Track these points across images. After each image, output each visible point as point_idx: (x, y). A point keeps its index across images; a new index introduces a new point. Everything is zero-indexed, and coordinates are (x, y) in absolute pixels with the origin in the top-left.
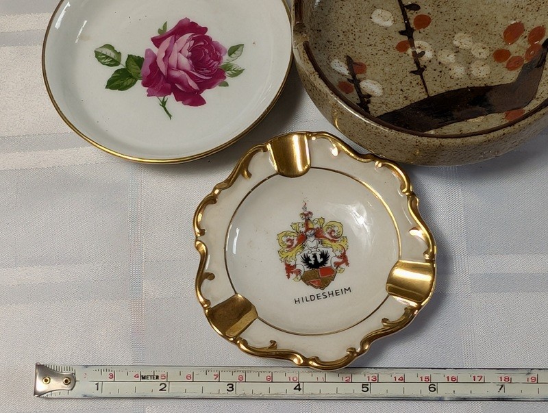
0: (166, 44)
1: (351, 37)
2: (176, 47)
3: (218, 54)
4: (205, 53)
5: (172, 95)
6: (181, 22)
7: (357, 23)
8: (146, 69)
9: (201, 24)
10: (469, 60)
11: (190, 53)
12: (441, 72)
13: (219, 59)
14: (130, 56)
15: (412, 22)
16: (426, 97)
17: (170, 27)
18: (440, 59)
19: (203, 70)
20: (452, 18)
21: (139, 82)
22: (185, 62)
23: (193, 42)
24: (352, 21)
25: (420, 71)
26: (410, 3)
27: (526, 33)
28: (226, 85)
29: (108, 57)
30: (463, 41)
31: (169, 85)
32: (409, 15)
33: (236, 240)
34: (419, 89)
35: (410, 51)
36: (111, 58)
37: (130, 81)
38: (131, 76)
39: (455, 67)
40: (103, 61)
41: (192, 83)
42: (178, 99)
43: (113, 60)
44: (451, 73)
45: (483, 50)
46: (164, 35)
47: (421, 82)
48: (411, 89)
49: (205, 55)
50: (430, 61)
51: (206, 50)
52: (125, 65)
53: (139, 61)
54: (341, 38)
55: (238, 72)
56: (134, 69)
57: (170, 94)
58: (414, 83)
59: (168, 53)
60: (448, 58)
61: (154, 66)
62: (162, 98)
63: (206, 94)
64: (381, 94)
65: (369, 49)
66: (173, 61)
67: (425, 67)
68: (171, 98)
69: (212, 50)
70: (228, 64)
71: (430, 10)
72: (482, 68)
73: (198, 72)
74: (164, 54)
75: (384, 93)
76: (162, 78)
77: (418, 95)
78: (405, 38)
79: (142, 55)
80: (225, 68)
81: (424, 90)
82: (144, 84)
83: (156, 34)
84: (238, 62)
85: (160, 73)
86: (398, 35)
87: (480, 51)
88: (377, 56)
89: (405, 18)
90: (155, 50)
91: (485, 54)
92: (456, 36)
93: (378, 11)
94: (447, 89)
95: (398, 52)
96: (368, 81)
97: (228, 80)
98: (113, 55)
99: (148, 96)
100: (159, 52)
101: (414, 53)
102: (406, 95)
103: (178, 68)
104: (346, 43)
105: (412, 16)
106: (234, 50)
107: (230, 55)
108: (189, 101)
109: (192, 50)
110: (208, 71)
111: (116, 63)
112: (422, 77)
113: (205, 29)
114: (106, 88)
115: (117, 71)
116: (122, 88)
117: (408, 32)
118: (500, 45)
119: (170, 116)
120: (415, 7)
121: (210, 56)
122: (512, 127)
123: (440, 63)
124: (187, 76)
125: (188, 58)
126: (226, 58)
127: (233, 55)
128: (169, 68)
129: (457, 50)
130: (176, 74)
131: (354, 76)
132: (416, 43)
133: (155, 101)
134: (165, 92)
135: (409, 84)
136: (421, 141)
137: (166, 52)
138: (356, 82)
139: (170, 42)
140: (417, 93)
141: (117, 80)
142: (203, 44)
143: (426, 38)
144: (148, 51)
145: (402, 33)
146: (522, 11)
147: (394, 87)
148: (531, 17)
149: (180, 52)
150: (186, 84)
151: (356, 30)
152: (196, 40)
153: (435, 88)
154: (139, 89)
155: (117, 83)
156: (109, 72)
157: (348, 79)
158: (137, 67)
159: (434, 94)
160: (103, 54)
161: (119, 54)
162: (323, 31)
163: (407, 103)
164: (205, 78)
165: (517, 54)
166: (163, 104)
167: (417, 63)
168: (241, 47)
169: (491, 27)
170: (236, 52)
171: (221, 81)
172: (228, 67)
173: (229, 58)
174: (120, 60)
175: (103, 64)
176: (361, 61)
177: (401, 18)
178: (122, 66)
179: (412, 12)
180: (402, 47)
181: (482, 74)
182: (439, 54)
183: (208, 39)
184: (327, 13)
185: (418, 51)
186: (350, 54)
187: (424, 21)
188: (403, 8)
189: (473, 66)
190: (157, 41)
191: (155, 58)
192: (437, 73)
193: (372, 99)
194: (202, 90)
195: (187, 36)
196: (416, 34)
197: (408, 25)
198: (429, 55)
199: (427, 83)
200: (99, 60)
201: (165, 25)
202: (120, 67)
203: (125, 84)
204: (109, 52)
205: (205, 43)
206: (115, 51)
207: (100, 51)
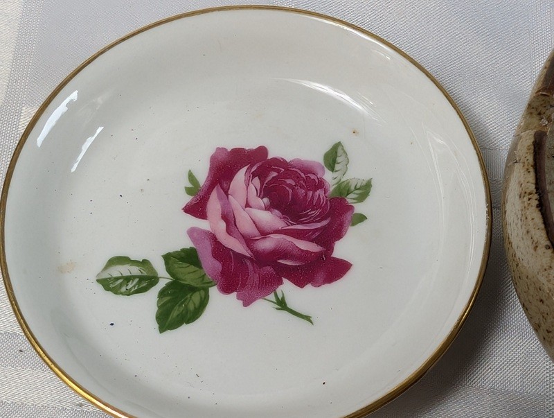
0: (214, 205)
2: (236, 202)
3: (312, 177)
4: (290, 186)
5: (285, 281)
6: (213, 159)
8: (210, 264)
9: (250, 144)
11: (266, 200)
13: (320, 184)
14: (168, 258)
17: (203, 176)
19: (306, 215)
21: (214, 292)
22: (269, 219)
23: (257, 181)
28: (362, 218)
29: (128, 279)
31: (269, 269)
36: (134, 277)
37: (196, 298)
38: (193, 289)
40: (123, 289)
41: (304, 245)
42: (300, 283)
43: (141, 279)
46: (202, 194)
49: (293, 189)
51: (289, 181)
52: (168, 275)
53: (189, 257)
55: (365, 190)
56: (189, 275)
57: (280, 282)
59: (229, 220)
61: (220, 251)
62: (272, 297)
63: (341, 250)
66: (245, 223)
68: (287, 288)
69: (299, 177)
70: (339, 184)
73: (302, 223)
74: (223, 225)
76: (248, 263)
79: (187, 243)
80: (341, 194)
82: (226, 289)
83: (187, 199)
84: (355, 173)
85: (239, 256)
90: (203, 225)
97: (359, 208)
98: (135, 270)
99: (246, 304)
100: (212, 223)
103: (264, 234)
106: (333, 157)
107: (332, 169)
108: (321, 276)
109: (265, 191)
110: (317, 212)
111: (148, 281)
113: (262, 151)
114: (163, 328)
115: (162, 294)
116: (191, 316)
119: (308, 318)
121: (302, 187)
124: (289, 239)
125: (267, 208)
126: (329, 177)
127: (337, 167)
128: (248, 241)
130: (267, 245)
133: (263, 307)
134: (268, 284)
137: (225, 218)
139: (220, 198)
141: (171, 309)
142: (275, 174)
144: (192, 232)
149: (248, 205)
150: (295, 252)
152: (261, 174)
154: (221, 304)
155: (175, 314)
156: (149, 302)
158: (192, 268)
160: (117, 279)
161: (145, 263)
164: (319, 225)
166: (282, 304)
168: (340, 151)
170: (339, 159)
171: (348, 217)
172: (344, 190)
173: (335, 175)
174: (156, 273)
175: (128, 293)
178: (164, 279)
183: (279, 162)
190: (197, 208)
191: (213, 238)
194: (330, 248)
195: (241, 176)
200: (116, 291)
201: (191, 177)
202: (162, 284)
203: (191, 307)
204: (125, 270)
205: (278, 171)
206: (135, 263)
207: (106, 275)
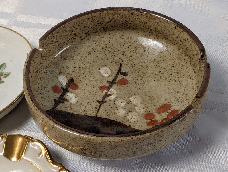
1: (82, 72)
7: (91, 67)
10: (131, 110)
12: (112, 108)
15: (118, 80)
16: (95, 115)
18: (117, 102)
20: (139, 87)
24: (88, 65)
25: (101, 102)
26: (124, 72)
27: (169, 111)
30: (135, 100)
32: (119, 76)
34: (94, 110)
39: (121, 109)
44: (116, 111)
45: (142, 109)
47: (98, 108)
48: (91, 108)
50: (110, 101)
58: (95, 106)
60: (121, 103)
64: (74, 103)
65: (87, 82)
67: (106, 102)
71: (131, 79)
72: (134, 117)
75: (76, 103)
77: (91, 113)
78: (108, 85)
81: (96, 112)
86: (106, 82)
87: (140, 109)
88: (88, 86)
89: (116, 77)
91: (142, 111)
92: (134, 96)
93: (106, 68)
94: (108, 117)
95: (99, 89)
96: (73, 94)
101: (106, 93)
102: (86, 110)
104: (77, 73)
105: (120, 77)
112: (100, 106)
117: (112, 83)
118: (154, 110)
120: (125, 74)
123: (115, 104)
129: (128, 102)
131: (67, 88)
132: (111, 90)
135: (91, 105)
138: (65, 90)
140: (92, 112)
145: (108, 82)
147: (83, 103)
148: (177, 104)
151: (87, 70)
153: (103, 114)
157: (62, 87)
159: (99, 116)
162: (67, 60)
163: (83, 114)
165: (158, 119)
167: (104, 99)
169: (155, 101)
176: (78, 84)
177: (113, 76)
179: (122, 76)
180: (102, 88)
181: (132, 120)
182: (118, 99)
184: (76, 54)
185: (109, 93)
186: (74, 78)
187: (124, 82)
188: (119, 72)
189: (131, 114)
192: (110, 107)
193: (66, 103)
196: (115, 86)
197: (114, 80)
198: (112, 97)
199: (100, 109)
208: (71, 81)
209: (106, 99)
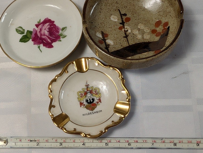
0: (40, 27)
1: (103, 25)
2: (44, 28)
3: (58, 30)
5: (42, 44)
6: (45, 19)
7: (105, 20)
8: (33, 35)
9: (52, 20)
10: (143, 33)
11: (48, 30)
12: (133, 37)
13: (58, 32)
14: (28, 31)
15: (124, 20)
16: (128, 45)
17: (42, 21)
18: (133, 33)
19: (52, 36)
20: (138, 18)
21: (31, 40)
22: (47, 33)
24: (104, 19)
25: (126, 36)
26: (123, 13)
27: (162, 24)
28: (61, 41)
29: (20, 31)
30: (141, 26)
31: (41, 41)
32: (123, 17)
33: (63, 94)
34: (126, 43)
35: (123, 30)
37: (28, 39)
38: (28, 38)
39: (138, 35)
40: (18, 32)
41: (49, 40)
42: (44, 46)
43: (22, 32)
44: (137, 37)
45: (148, 30)
46: (40, 24)
47: (127, 40)
48: (123, 43)
50: (130, 33)
51: (54, 29)
52: (26, 34)
53: (30, 32)
54: (100, 25)
55: (65, 37)
56: (29, 36)
58: (124, 41)
59: (41, 30)
60: (136, 32)
61: (36, 34)
62: (38, 45)
63: (54, 44)
64: (113, 44)
65: (110, 29)
66: (42, 32)
67: (128, 35)
68: (42, 45)
69: (56, 29)
70: (61, 34)
71: (130, 16)
72: (147, 36)
73: (51, 36)
74: (39, 30)
75: (114, 44)
77: (125, 45)
78: (122, 25)
79: (32, 30)
81: (128, 43)
82: (33, 41)
83: (37, 23)
84: (65, 33)
85: (38, 37)
86: (119, 24)
87: (147, 30)
88: (112, 31)
89: (122, 18)
90: (36, 29)
91: (149, 31)
92: (139, 25)
93: (113, 16)
94: (136, 43)
95: (119, 30)
96: (109, 40)
97: (61, 39)
98: (22, 30)
99: (34, 44)
100: (38, 29)
101: (125, 30)
102: (122, 45)
103: (44, 35)
104: (102, 27)
105: (124, 18)
106: (63, 29)
107: (62, 31)
108: (48, 46)
109: (49, 29)
110: (54, 36)
111: (23, 33)
112: (127, 39)
113: (54, 22)
114: (20, 41)
115: (23, 36)
116: (25, 42)
117: (123, 23)
118: (154, 28)
119: (41, 51)
120: (125, 15)
121: (55, 31)
122: (155, 56)
123: (133, 34)
124: (47, 38)
125: (47, 31)
126: (60, 32)
127: (63, 31)
128: (41, 35)
129: (139, 30)
130: (43, 37)
131: (104, 38)
132: (125, 27)
133: (36, 46)
134: (39, 43)
135: (122, 41)
136: (124, 61)
137: (40, 29)
138: (104, 40)
139: (42, 26)
140: (125, 44)
141: (23, 39)
143: (129, 25)
144: (34, 29)
145: (120, 23)
146: (161, 16)
147: (117, 42)
148: (164, 19)
149: (45, 29)
150: (47, 40)
151: (105, 22)
152: (50, 25)
153: (131, 42)
154: (31, 42)
155: (23, 40)
156: (20, 36)
157: (102, 39)
158: (30, 35)
159: (131, 45)
160: (19, 30)
162: (93, 23)
163: (122, 47)
164: (53, 38)
165: (159, 31)
166: (39, 47)
167: (126, 34)
168: (66, 28)
169: (151, 22)
170: (64, 30)
171: (59, 39)
172: (61, 35)
173: (62, 32)
175: (19, 33)
176: (106, 33)
177: (120, 19)
179: (124, 16)
180: (120, 28)
181: (147, 38)
182: (133, 31)
183: (55, 25)
184: (95, 17)
185: (126, 30)
186: (103, 31)
187: (128, 20)
188: (121, 15)
189: (144, 35)
190: (37, 26)
191: (36, 31)
192: (132, 37)
193: (110, 46)
194: (52, 42)
195: (48, 24)
196: (125, 24)
197: (123, 21)
198: (129, 31)
199: (129, 41)
200: (17, 32)
201: (40, 20)
202: (24, 34)
203: (26, 40)
204: (20, 29)
205: (54, 26)
206: (23, 29)
207: (17, 29)
208: (103, 33)
209: (127, 34)
